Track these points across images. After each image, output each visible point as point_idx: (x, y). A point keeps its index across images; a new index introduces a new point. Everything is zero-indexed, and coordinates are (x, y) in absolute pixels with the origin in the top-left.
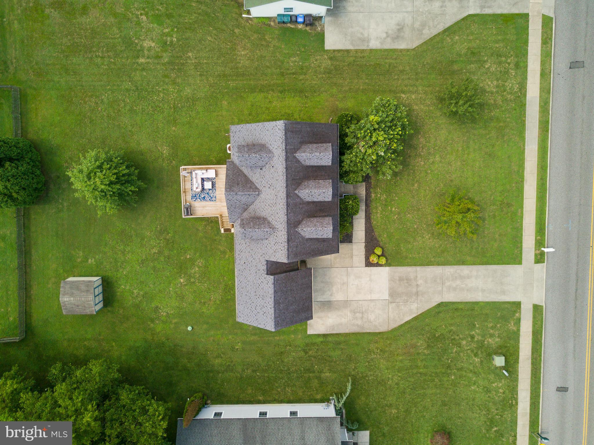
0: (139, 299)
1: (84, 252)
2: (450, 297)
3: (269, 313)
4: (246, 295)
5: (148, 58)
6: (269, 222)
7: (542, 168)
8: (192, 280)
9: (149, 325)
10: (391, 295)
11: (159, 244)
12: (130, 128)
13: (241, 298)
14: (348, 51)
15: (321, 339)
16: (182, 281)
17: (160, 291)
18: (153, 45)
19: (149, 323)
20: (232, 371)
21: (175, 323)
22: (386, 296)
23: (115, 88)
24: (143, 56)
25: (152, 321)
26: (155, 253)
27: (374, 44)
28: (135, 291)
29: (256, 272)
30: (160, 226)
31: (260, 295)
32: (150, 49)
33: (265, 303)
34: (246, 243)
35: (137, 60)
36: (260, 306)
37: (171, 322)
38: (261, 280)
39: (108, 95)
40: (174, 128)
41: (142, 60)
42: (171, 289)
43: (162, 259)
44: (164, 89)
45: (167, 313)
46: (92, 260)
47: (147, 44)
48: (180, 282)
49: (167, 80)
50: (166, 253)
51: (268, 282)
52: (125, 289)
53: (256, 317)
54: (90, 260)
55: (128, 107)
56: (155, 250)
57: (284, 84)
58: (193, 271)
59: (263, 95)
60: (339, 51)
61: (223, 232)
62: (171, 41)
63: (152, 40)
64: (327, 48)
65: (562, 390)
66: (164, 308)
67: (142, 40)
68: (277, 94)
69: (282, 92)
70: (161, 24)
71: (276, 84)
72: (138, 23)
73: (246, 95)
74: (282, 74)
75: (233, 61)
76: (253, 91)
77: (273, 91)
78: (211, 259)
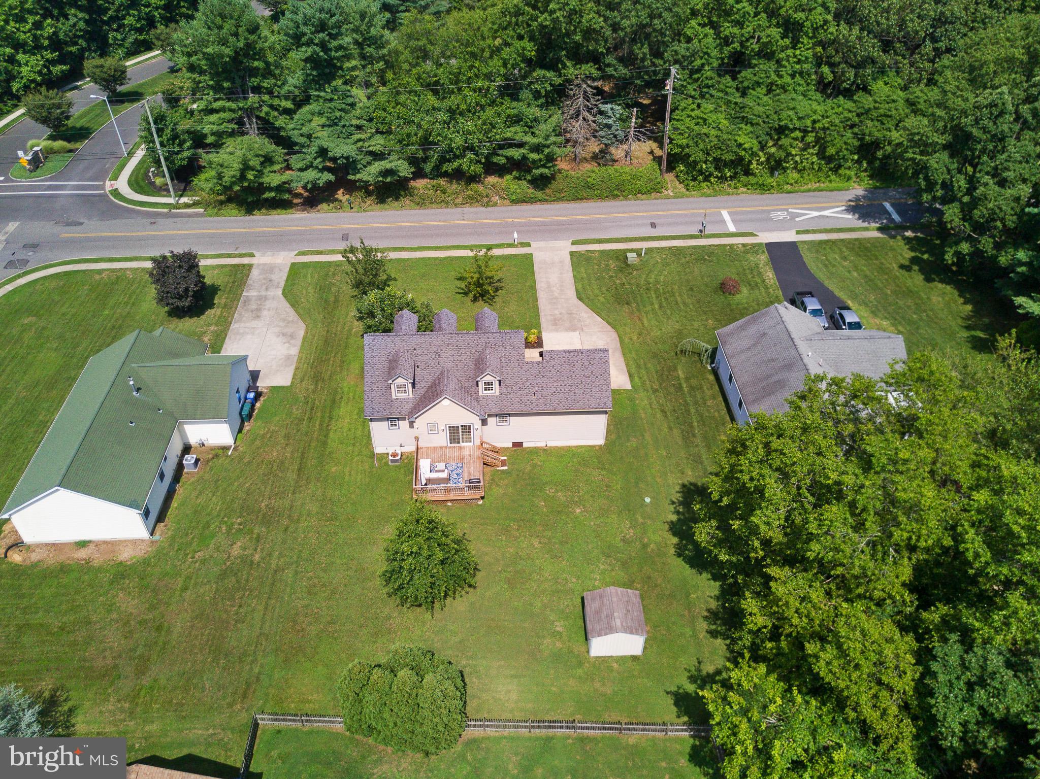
0: (614, 562)
1: (544, 637)
2: (571, 293)
4: (575, 393)
5: (256, 550)
7: (437, 248)
8: (576, 499)
9: (653, 550)
10: (574, 330)
11: (525, 537)
13: (581, 403)
14: (297, 369)
15: (636, 379)
16: (578, 511)
17: (598, 536)
18: (239, 544)
19: (649, 550)
20: (700, 457)
21: (644, 518)
22: (577, 334)
23: (288, 589)
24: (252, 555)
25: (645, 546)
26: (539, 542)
27: (295, 351)
28: (602, 567)
29: (543, 376)
30: (499, 536)
32: (244, 548)
34: (509, 394)
35: (255, 562)
37: (642, 524)
38: (551, 368)
39: (298, 598)
40: (360, 521)
41: (257, 557)
42: (592, 524)
43: (548, 533)
44: (304, 532)
45: (629, 528)
46: (556, 626)
47: (236, 551)
48: (581, 513)
49: (291, 530)
50: (538, 528)
54: (558, 629)
55: (322, 574)
56: (536, 542)
57: (322, 417)
58: (563, 499)
59: (331, 435)
60: (295, 375)
61: (506, 468)
62: (240, 524)
63: (232, 545)
64: (289, 384)
65: (653, 225)
66: (622, 532)
67: (229, 557)
68: (333, 423)
69: (331, 418)
70: (213, 536)
71: (321, 424)
72: (204, 562)
73: (329, 450)
74: (310, 418)
75: (282, 463)
76: (325, 444)
77: (328, 426)
78: (544, 479)
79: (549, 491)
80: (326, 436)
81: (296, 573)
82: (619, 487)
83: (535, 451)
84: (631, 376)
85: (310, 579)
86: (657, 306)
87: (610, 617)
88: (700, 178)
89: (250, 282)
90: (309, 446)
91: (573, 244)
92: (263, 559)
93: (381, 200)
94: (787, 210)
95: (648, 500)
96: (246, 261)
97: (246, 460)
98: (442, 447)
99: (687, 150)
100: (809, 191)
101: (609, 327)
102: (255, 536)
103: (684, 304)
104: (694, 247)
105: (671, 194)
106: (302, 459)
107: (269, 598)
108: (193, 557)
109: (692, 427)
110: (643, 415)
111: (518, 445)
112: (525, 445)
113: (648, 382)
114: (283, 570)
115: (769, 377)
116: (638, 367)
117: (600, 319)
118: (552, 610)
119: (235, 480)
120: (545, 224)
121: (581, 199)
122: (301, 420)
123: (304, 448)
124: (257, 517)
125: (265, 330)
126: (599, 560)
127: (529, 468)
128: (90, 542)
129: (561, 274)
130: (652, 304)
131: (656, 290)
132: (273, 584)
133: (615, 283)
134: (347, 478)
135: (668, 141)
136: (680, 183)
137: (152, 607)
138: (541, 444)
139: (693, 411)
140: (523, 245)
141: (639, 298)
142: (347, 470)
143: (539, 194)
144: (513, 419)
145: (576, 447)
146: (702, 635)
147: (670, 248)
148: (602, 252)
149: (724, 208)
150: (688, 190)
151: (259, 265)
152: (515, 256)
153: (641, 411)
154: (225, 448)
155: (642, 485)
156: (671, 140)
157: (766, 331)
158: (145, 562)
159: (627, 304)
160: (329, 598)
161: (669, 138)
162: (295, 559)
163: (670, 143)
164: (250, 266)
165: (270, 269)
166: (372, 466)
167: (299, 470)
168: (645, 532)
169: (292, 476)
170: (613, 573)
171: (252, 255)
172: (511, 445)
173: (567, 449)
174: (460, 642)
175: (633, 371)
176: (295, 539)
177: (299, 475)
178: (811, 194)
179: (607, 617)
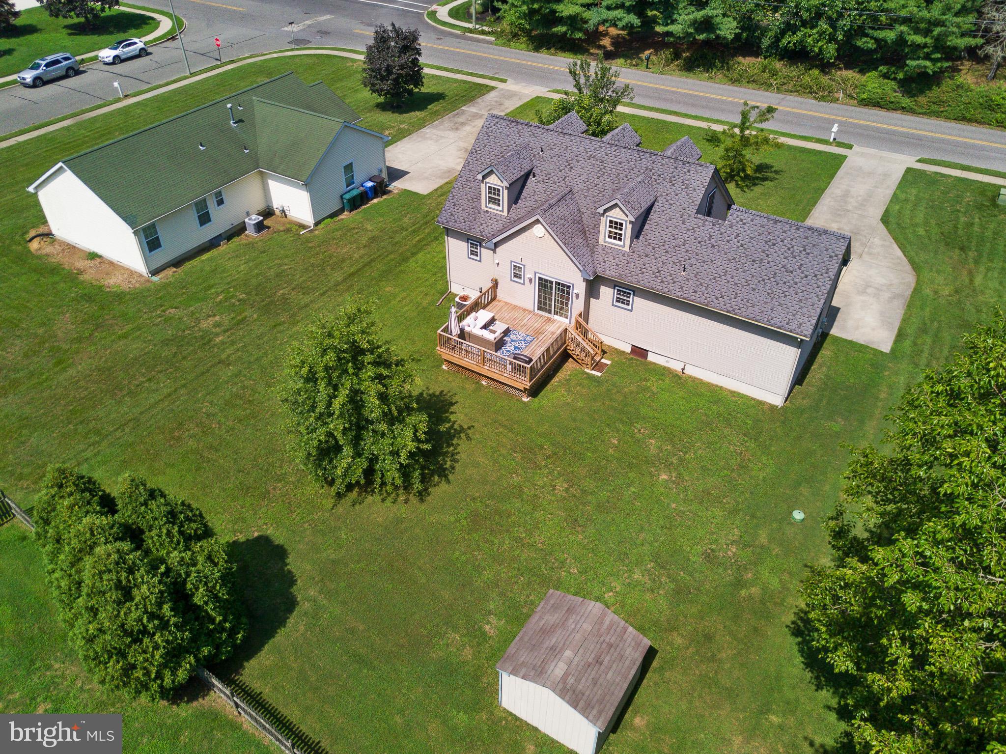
0: (665, 579)
1: (456, 628)
2: (876, 211)
3: (807, 238)
4: (754, 290)
5: (226, 332)
8: (674, 460)
9: (750, 597)
11: (551, 472)
13: (756, 308)
14: (446, 184)
16: (664, 477)
17: (668, 527)
19: (744, 593)
21: (772, 539)
23: (212, 387)
24: (217, 335)
25: (739, 584)
28: (637, 576)
29: (713, 246)
30: (515, 452)
31: (763, 251)
33: (782, 241)
34: (646, 256)
35: (212, 343)
36: (786, 258)
37: (762, 547)
38: (733, 237)
39: (211, 402)
41: (219, 339)
42: (674, 505)
43: (589, 484)
45: (734, 542)
46: (488, 622)
47: (208, 323)
48: (666, 481)
49: (281, 328)
51: (741, 220)
52: (616, 592)
53: (809, 277)
54: (487, 628)
56: (561, 486)
58: (653, 450)
59: (420, 255)
60: (441, 187)
61: (599, 374)
62: (239, 300)
63: (210, 316)
64: (425, 193)
66: (715, 542)
67: (193, 327)
68: (434, 244)
70: (204, 300)
71: (419, 241)
72: (168, 320)
73: (402, 268)
74: (414, 231)
75: (343, 261)
76: (405, 260)
77: (425, 245)
78: (644, 411)
79: (640, 430)
80: (414, 254)
81: (238, 374)
82: (761, 475)
83: (663, 372)
84: (900, 336)
85: (244, 387)
87: (555, 651)
89: (479, 100)
90: (387, 256)
91: (919, 161)
92: (223, 343)
93: (689, 67)
95: (798, 515)
96: (493, 83)
97: (310, 245)
98: (526, 310)
101: (908, 267)
102: (240, 318)
106: (364, 266)
107: (184, 386)
108: (164, 311)
110: (883, 396)
111: (639, 352)
112: (651, 357)
113: (926, 354)
114: (229, 365)
116: (923, 330)
117: (899, 253)
118: (502, 594)
119: (279, 259)
120: (893, 133)
122: (403, 229)
123: (380, 256)
124: (263, 301)
125: (452, 141)
126: (639, 563)
127: (633, 388)
128: (100, 257)
129: (876, 187)
132: (203, 373)
133: (957, 219)
134: (393, 303)
137: (79, 340)
138: (676, 366)
140: (840, 145)
141: (988, 248)
142: (402, 295)
143: (906, 101)
144: (639, 303)
145: (731, 391)
148: (961, 180)
151: (502, 90)
152: (820, 152)
153: (884, 388)
154: (303, 227)
155: (806, 490)
158: (119, 297)
159: (962, 249)
162: (252, 360)
164: (493, 88)
165: (511, 95)
166: (432, 303)
167: (353, 274)
168: (756, 562)
169: (338, 276)
170: (648, 596)
171: (504, 81)
172: (628, 349)
173: (714, 389)
174: (334, 562)
175: (910, 331)
176: (276, 338)
177: (344, 280)
179: (553, 648)
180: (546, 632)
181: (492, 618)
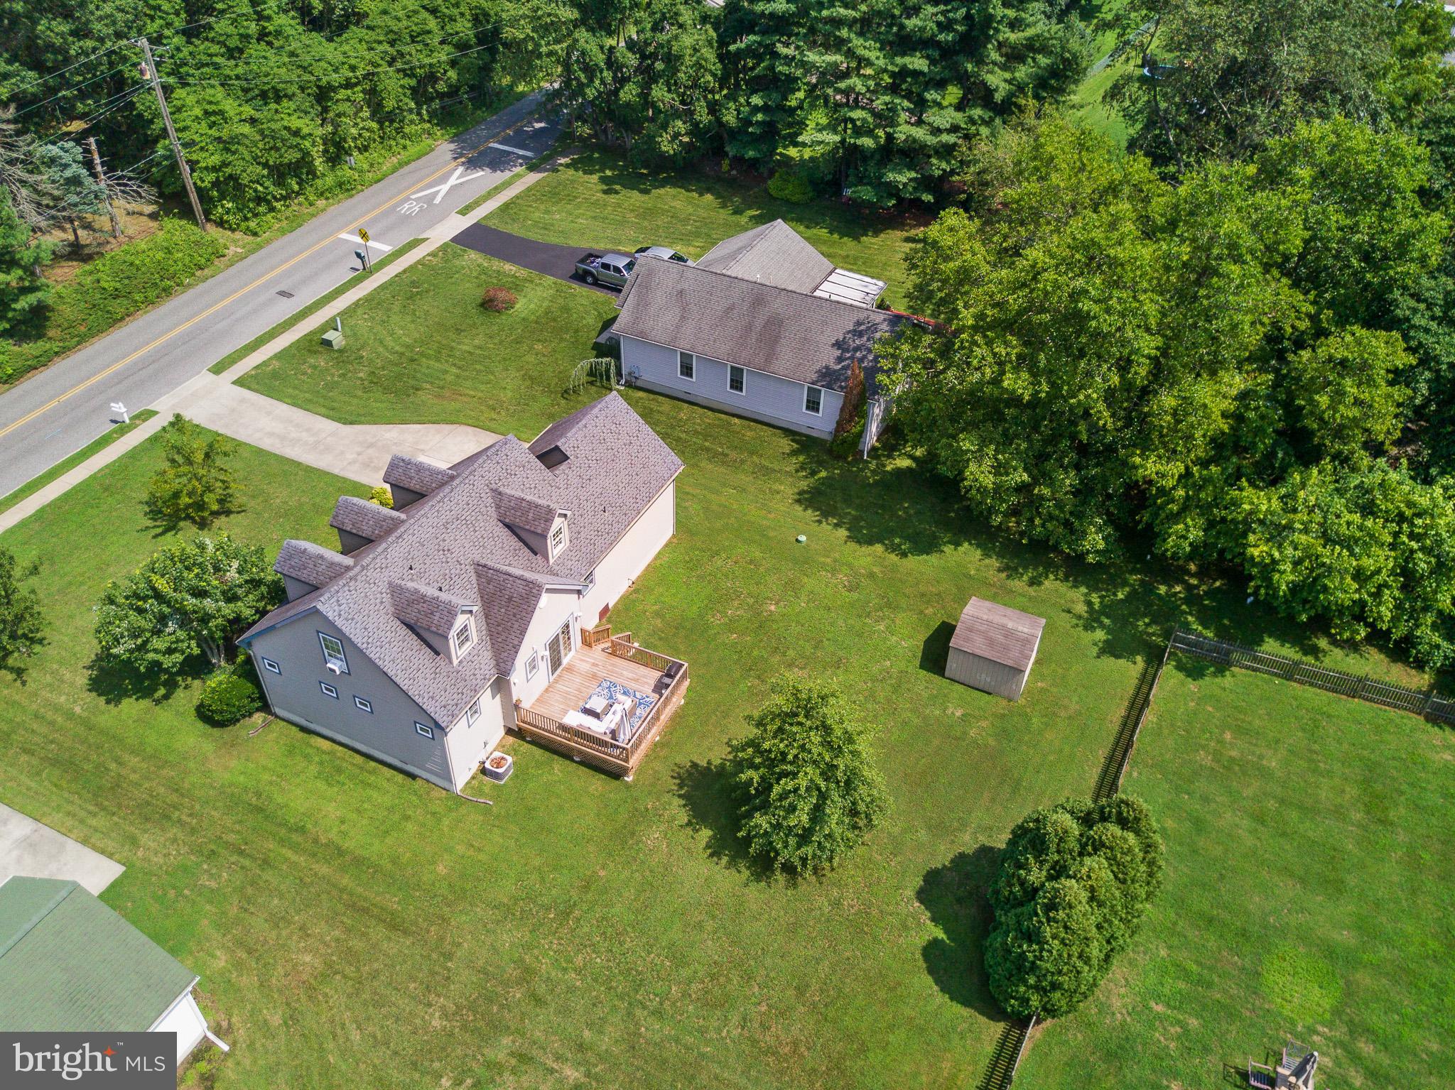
0: (880, 614)
1: (965, 733)
3: (606, 416)
6: (498, 507)
8: (751, 601)
9: (881, 572)
12: (710, 925)
14: (84, 841)
16: (772, 608)
17: (827, 609)
19: (879, 575)
20: (764, 467)
21: (826, 556)
23: (688, 1040)
26: (801, 669)
27: (20, 827)
28: (882, 629)
29: (589, 480)
31: (607, 450)
34: (578, 533)
37: (834, 561)
38: (586, 462)
39: (719, 1029)
40: (602, 873)
42: (803, 605)
43: (791, 653)
44: (565, 970)
45: (833, 575)
46: (953, 713)
48: (777, 607)
49: (542, 989)
50: (776, 659)
51: (573, 447)
52: (902, 641)
53: (639, 436)
54: (958, 714)
55: (685, 973)
57: (282, 842)
58: (741, 613)
59: (347, 844)
60: (101, 850)
64: (119, 869)
65: (284, 294)
66: (835, 585)
68: (314, 830)
69: (301, 830)
71: (299, 851)
74: (265, 864)
75: (345, 952)
76: (359, 862)
77: (315, 842)
78: (694, 611)
79: (715, 620)
80: (341, 852)
82: (758, 554)
83: (628, 601)
86: (454, 370)
88: (262, 209)
90: (341, 889)
91: (216, 373)
92: (582, 1064)
94: (408, 199)
95: (803, 538)
98: (547, 690)
99: (228, 170)
100: (395, 170)
101: (445, 426)
103: (480, 348)
104: (383, 287)
105: (239, 250)
106: (368, 915)
109: (708, 449)
111: (606, 610)
112: (611, 605)
115: (749, 328)
118: (925, 706)
121: (122, 319)
122: (252, 882)
123: (339, 900)
124: (463, 1044)
126: (868, 626)
127: (657, 621)
129: (269, 413)
130: (446, 372)
131: (422, 354)
133: (362, 379)
134: (481, 857)
135: (187, 168)
136: (233, 230)
139: (683, 436)
140: (140, 417)
141: (419, 375)
142: (461, 849)
143: (46, 345)
144: (597, 572)
145: (656, 558)
146: (1032, 591)
147: (357, 304)
148: (278, 356)
149: (340, 229)
150: (255, 234)
155: (772, 534)
156: (193, 164)
157: (679, 288)
159: (417, 389)
160: (748, 977)
161: (188, 162)
162: (622, 1006)
163: (193, 170)
166: (487, 811)
167: (393, 928)
168: (849, 566)
169: (398, 946)
170: (898, 622)
172: (597, 619)
173: (650, 569)
176: (570, 990)
177: (407, 934)
178: (402, 171)
179: (1006, 636)
180: (991, 642)
181: (949, 712)
